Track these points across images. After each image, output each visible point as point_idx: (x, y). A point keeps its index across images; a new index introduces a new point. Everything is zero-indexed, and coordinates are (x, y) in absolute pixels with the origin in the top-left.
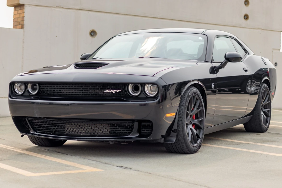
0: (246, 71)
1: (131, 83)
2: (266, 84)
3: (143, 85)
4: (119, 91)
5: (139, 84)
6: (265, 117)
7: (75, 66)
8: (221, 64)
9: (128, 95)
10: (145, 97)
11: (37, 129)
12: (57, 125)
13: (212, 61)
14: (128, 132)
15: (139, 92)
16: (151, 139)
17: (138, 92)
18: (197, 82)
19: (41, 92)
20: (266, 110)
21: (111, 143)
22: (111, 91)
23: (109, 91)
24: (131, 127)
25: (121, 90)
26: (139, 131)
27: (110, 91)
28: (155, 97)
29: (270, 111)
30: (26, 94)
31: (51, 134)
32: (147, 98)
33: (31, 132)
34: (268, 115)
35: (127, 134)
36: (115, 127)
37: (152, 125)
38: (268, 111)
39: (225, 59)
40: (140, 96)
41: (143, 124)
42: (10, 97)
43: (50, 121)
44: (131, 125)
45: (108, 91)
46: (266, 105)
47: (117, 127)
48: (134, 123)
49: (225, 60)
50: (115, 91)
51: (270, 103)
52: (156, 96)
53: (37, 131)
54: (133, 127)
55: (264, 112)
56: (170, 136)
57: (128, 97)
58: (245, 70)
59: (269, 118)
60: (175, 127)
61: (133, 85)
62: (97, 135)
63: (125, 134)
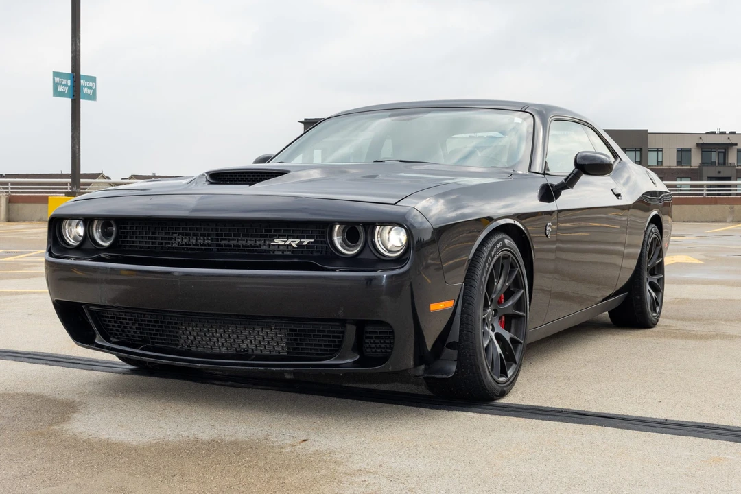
0: (618, 196)
1: (340, 223)
2: (654, 226)
3: (370, 227)
4: (309, 242)
5: (358, 223)
6: (654, 294)
7: (208, 177)
8: (565, 180)
9: (332, 253)
10: (375, 258)
11: (111, 334)
12: (155, 326)
13: (546, 172)
14: (331, 350)
15: (359, 245)
16: (390, 368)
17: (356, 246)
18: (511, 221)
19: (123, 242)
20: (654, 279)
21: (288, 376)
22: (287, 243)
23: (283, 243)
24: (339, 337)
25: (313, 240)
26: (358, 347)
27: (285, 242)
28: (399, 261)
29: (661, 280)
30: (89, 245)
31: (142, 349)
32: (381, 261)
33: (97, 341)
34: (658, 288)
35: (327, 355)
36: (296, 335)
37: (392, 332)
38: (658, 280)
39: (574, 168)
40: (360, 257)
41: (370, 328)
42: (51, 255)
43: (139, 315)
44: (338, 332)
45: (279, 241)
46: (654, 268)
47: (301, 335)
48: (345, 326)
49: (577, 170)
50: (298, 241)
51: (662, 262)
52: (404, 258)
53: (111, 339)
54: (343, 336)
55: (652, 284)
56: (442, 357)
57: (331, 258)
58: (616, 195)
59: (660, 294)
60: (454, 336)
61: (345, 228)
62: (251, 356)
63: (323, 355)
